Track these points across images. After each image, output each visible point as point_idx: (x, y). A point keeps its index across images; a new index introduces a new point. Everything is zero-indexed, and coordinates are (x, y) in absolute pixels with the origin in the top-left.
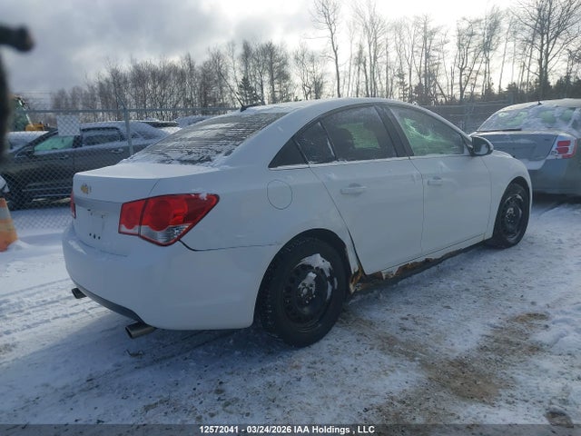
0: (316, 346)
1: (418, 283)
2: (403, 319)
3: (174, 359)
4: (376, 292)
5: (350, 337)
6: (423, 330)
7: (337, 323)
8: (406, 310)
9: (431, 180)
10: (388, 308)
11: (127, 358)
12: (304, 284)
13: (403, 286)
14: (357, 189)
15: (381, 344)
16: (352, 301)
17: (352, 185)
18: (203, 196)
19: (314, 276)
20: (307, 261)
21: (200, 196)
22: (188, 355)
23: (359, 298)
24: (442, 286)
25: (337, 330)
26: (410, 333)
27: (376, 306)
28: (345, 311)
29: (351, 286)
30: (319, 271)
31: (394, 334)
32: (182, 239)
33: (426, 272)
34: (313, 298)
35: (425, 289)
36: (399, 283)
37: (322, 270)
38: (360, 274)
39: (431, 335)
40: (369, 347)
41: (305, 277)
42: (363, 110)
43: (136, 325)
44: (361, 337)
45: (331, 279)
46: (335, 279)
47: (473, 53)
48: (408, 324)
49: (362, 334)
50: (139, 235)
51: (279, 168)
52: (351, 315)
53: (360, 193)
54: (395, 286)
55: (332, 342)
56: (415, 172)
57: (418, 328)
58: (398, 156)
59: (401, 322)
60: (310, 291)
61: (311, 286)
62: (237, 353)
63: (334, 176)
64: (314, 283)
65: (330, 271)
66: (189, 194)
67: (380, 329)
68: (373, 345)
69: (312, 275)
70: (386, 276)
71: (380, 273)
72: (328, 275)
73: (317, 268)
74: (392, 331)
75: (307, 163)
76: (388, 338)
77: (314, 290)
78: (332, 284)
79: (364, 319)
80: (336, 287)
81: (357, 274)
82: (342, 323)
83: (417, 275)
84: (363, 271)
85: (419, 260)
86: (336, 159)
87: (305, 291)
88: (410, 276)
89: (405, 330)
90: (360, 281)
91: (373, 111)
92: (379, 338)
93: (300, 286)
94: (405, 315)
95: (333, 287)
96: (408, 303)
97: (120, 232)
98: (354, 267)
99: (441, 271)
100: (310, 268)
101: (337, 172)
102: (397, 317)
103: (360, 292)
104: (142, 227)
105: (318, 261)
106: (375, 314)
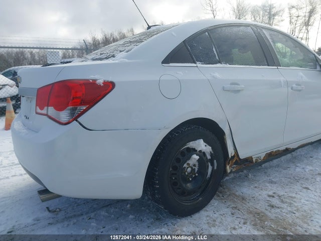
0: (196, 216)
1: (278, 166)
2: (269, 196)
3: (81, 218)
4: (245, 171)
5: (226, 210)
6: (289, 209)
7: (215, 197)
8: (271, 189)
9: (294, 86)
10: (256, 185)
11: (47, 214)
12: (188, 164)
13: (266, 168)
14: (237, 87)
15: (253, 219)
16: (227, 178)
17: (232, 84)
18: (100, 82)
19: (197, 157)
20: (191, 144)
21: (98, 82)
22: (92, 215)
23: (232, 175)
24: (298, 169)
25: (214, 202)
26: (278, 210)
27: (246, 183)
28: (221, 186)
29: (228, 167)
30: (202, 154)
31: (263, 210)
32: (79, 119)
33: (283, 158)
34: (196, 176)
35: (285, 171)
36: (263, 165)
37: (204, 153)
38: (236, 158)
39: (297, 214)
40: (243, 221)
41: (189, 158)
42: (242, 28)
43: (45, 191)
44: (236, 211)
45: (211, 161)
46: (215, 161)
47: (299, 27)
48: (275, 201)
49: (236, 208)
50: (47, 115)
51: (171, 64)
52: (226, 190)
53: (238, 91)
54: (260, 167)
55: (211, 214)
56: (282, 79)
57: (285, 206)
58: (268, 66)
59: (268, 199)
60: (193, 170)
61: (195, 165)
62: (131, 217)
63: (217, 75)
64: (197, 164)
65: (211, 155)
66: (88, 80)
67: (251, 204)
68: (246, 220)
69: (195, 157)
70: (256, 160)
71: (251, 158)
72: (209, 157)
73: (200, 151)
74: (261, 207)
75: (195, 63)
76: (259, 214)
77: (196, 170)
78: (212, 165)
79: (237, 194)
80: (215, 168)
81: (233, 157)
82: (219, 196)
83: (277, 160)
84: (238, 155)
85: (281, 149)
86: (220, 62)
87: (189, 170)
88: (271, 160)
89: (273, 207)
90: (235, 163)
91: (249, 30)
92: (251, 213)
93: (185, 165)
94: (271, 193)
95: (213, 168)
96: (272, 182)
97: (37, 113)
98: (231, 152)
99: (295, 158)
100: (193, 151)
101: (221, 72)
102: (264, 193)
103: (234, 172)
104: (49, 108)
105: (201, 145)
106: (246, 190)
